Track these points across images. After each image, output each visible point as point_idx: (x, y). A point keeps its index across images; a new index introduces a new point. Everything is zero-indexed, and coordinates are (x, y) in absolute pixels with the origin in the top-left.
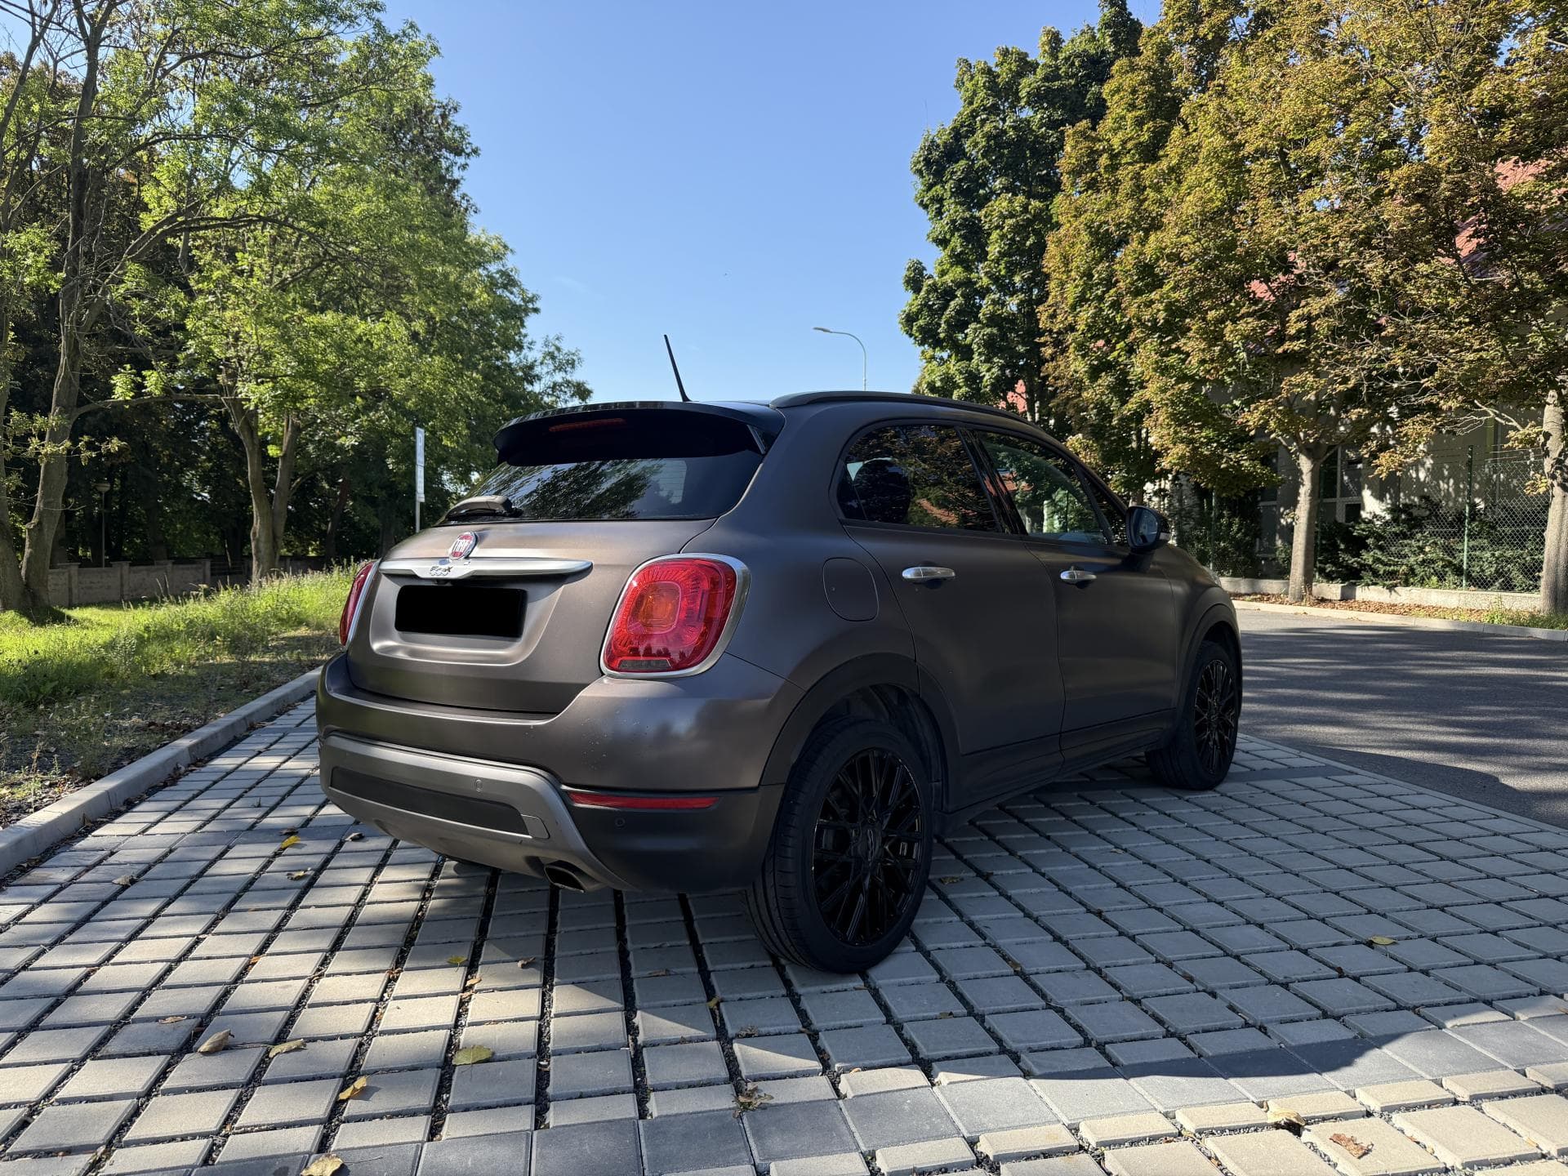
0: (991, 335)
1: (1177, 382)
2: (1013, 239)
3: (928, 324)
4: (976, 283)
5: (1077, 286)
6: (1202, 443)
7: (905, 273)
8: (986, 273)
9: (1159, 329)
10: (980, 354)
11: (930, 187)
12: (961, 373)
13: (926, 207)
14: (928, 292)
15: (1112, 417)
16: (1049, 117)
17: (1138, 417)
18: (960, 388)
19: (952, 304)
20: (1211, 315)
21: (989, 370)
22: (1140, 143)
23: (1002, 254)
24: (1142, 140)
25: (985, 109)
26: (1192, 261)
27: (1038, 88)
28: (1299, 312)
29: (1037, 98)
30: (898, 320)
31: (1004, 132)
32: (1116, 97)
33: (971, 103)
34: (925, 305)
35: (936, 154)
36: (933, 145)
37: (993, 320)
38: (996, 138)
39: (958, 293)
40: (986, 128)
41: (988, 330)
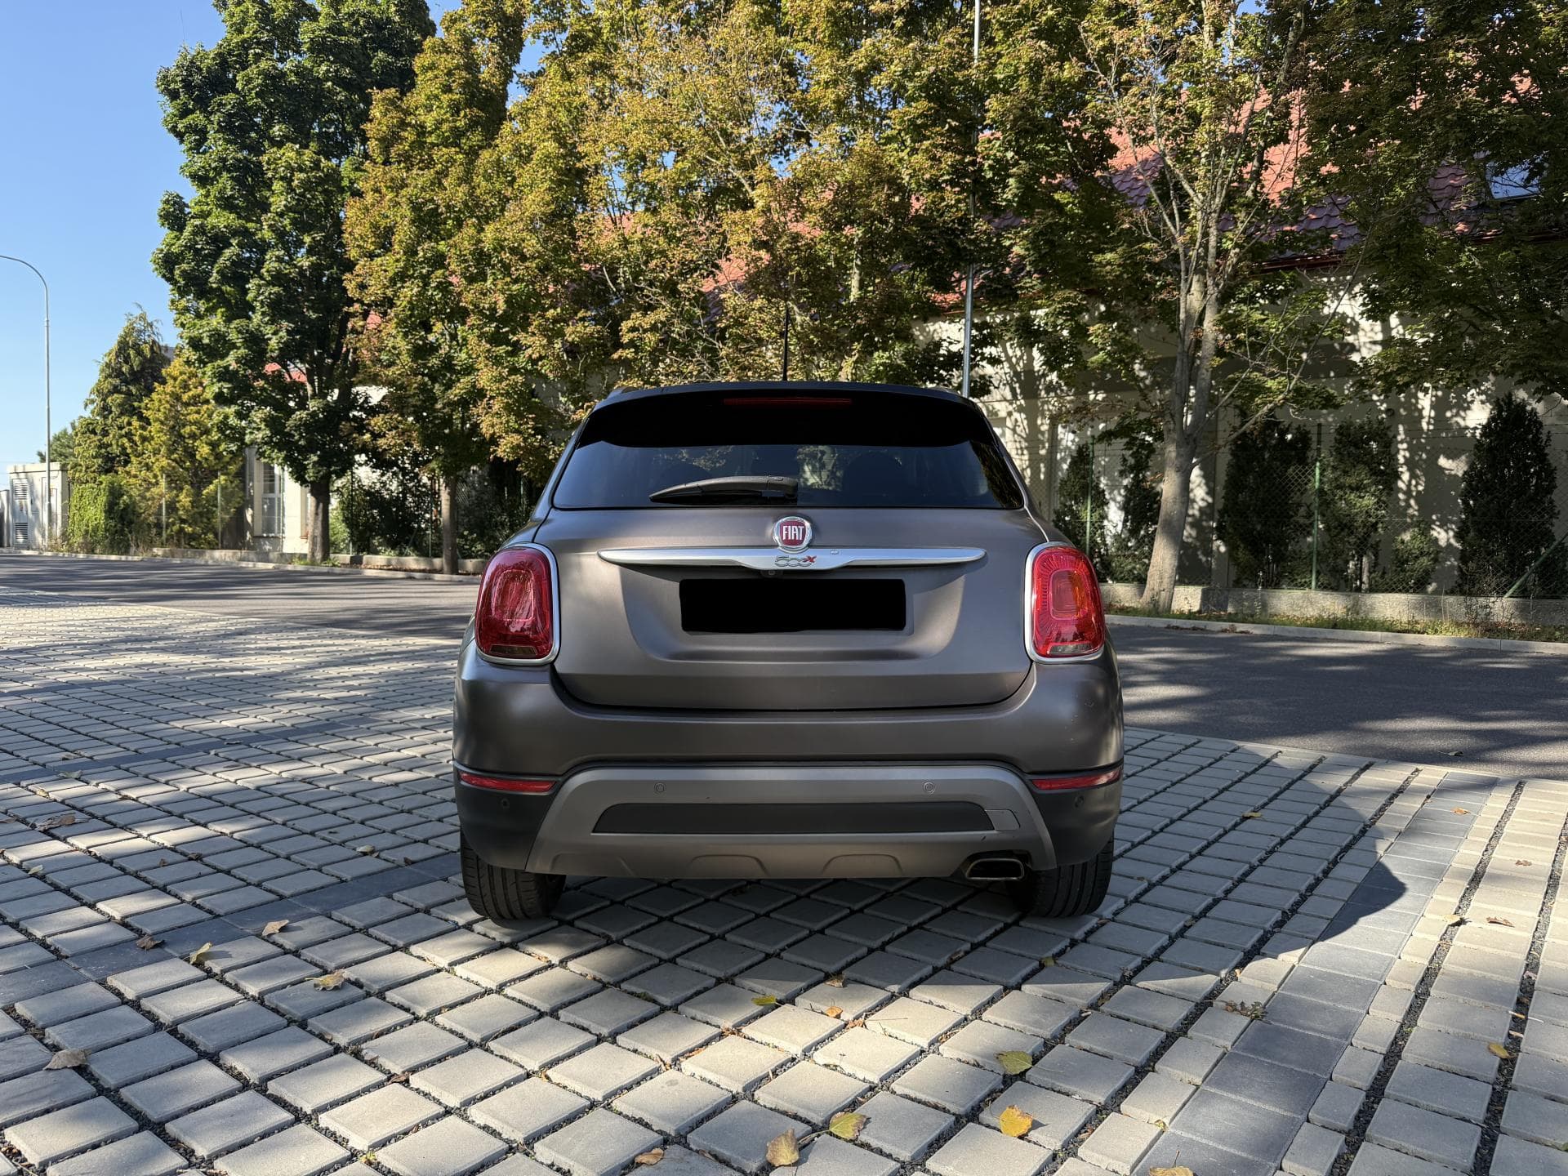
0: (277, 294)
1: (510, 373)
2: (302, 195)
3: (193, 270)
4: (254, 234)
5: (397, 261)
6: (530, 434)
7: (161, 206)
8: (270, 226)
9: (496, 320)
10: (263, 314)
11: (184, 113)
12: (239, 332)
13: (180, 136)
14: (194, 233)
15: (436, 400)
16: (336, 71)
17: (465, 403)
18: (238, 348)
19: (227, 252)
20: (551, 313)
21: (275, 333)
22: (456, 127)
23: (288, 209)
24: (458, 124)
25: (259, 43)
26: (533, 258)
27: (324, 38)
28: (630, 323)
29: (320, 48)
30: (151, 258)
31: (283, 75)
32: (430, 74)
33: (240, 31)
34: (190, 247)
35: (197, 79)
36: (192, 67)
37: (278, 278)
38: (274, 80)
39: (234, 242)
40: (263, 64)
41: (275, 289)
